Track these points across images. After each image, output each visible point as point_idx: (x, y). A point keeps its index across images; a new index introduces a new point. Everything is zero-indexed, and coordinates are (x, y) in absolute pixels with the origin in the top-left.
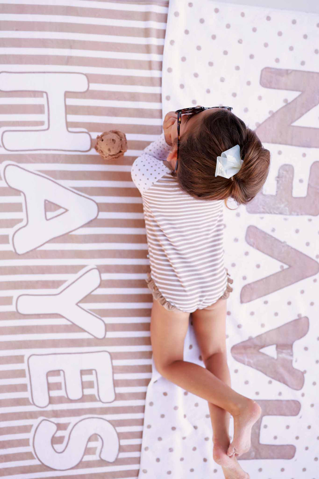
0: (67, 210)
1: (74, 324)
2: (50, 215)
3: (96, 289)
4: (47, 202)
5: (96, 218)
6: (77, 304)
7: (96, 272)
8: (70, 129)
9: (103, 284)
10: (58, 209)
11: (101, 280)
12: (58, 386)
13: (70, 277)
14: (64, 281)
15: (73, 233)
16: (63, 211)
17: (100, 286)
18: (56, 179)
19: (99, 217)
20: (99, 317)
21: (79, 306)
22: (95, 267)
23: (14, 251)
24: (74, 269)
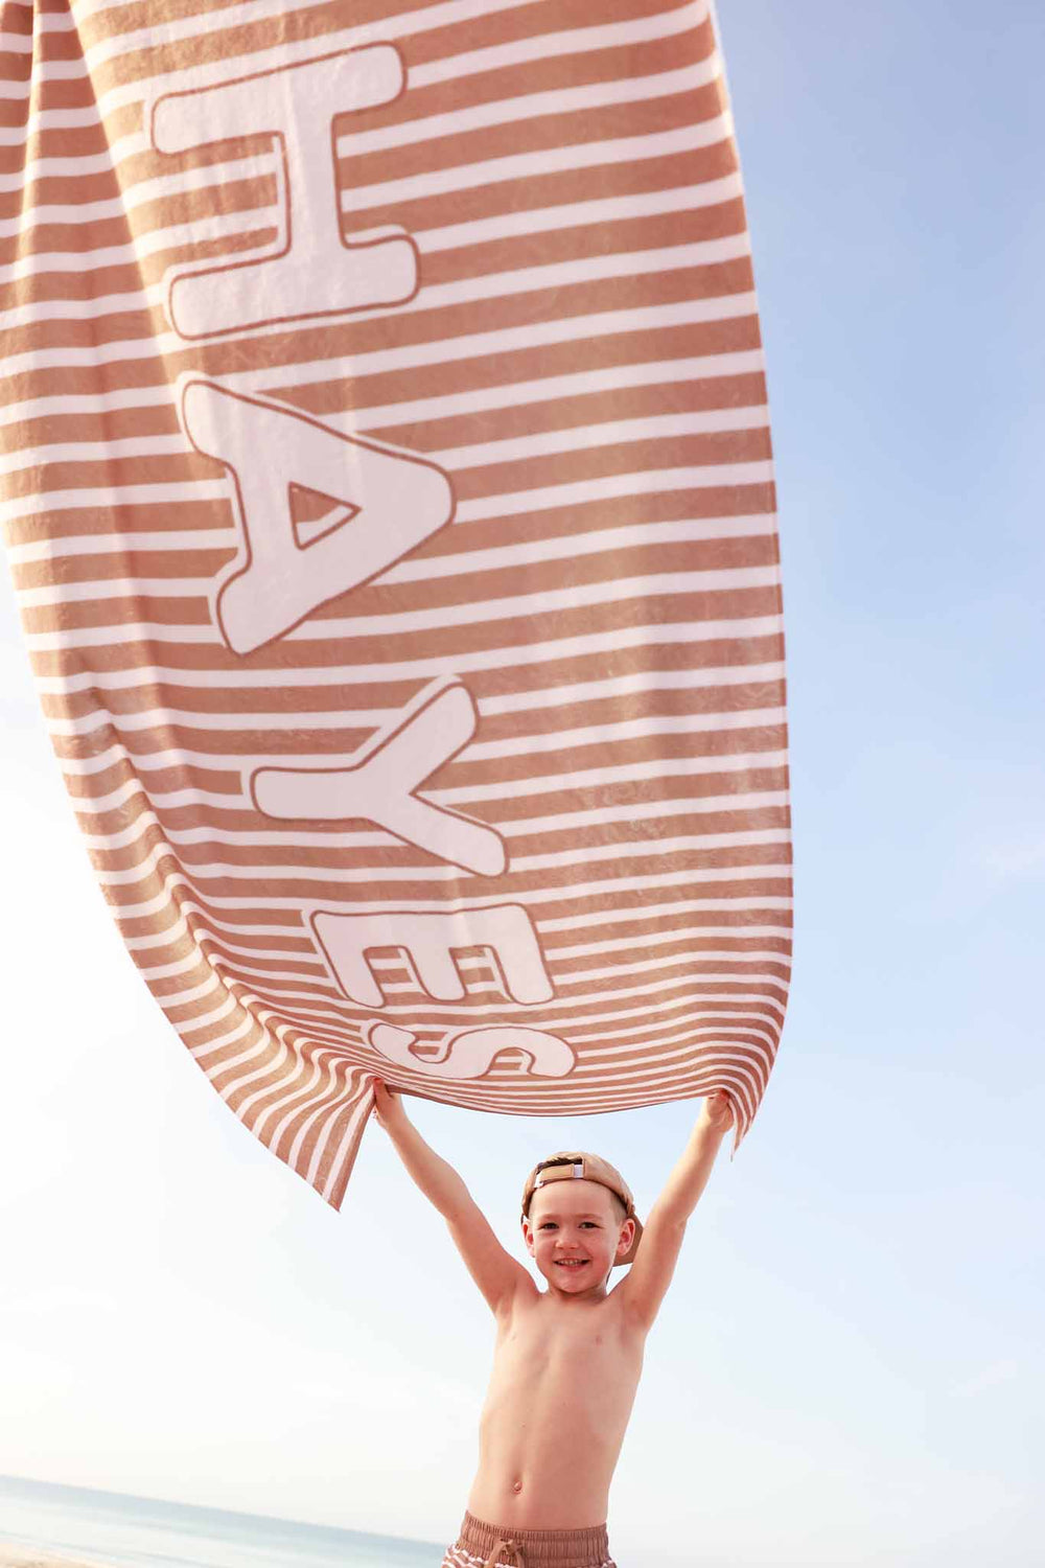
0: (356, 510)
1: (412, 845)
2: (307, 530)
3: (464, 747)
4: (295, 490)
5: (449, 523)
6: (413, 794)
7: (460, 695)
8: (352, 238)
9: (483, 730)
10: (334, 507)
11: (479, 719)
12: (399, 976)
13: (385, 719)
14: (368, 732)
15: (379, 582)
16: (343, 512)
17: (477, 736)
18: (316, 412)
19: (460, 518)
20: (483, 822)
21: (419, 798)
22: (459, 680)
23: (224, 644)
24: (396, 694)
